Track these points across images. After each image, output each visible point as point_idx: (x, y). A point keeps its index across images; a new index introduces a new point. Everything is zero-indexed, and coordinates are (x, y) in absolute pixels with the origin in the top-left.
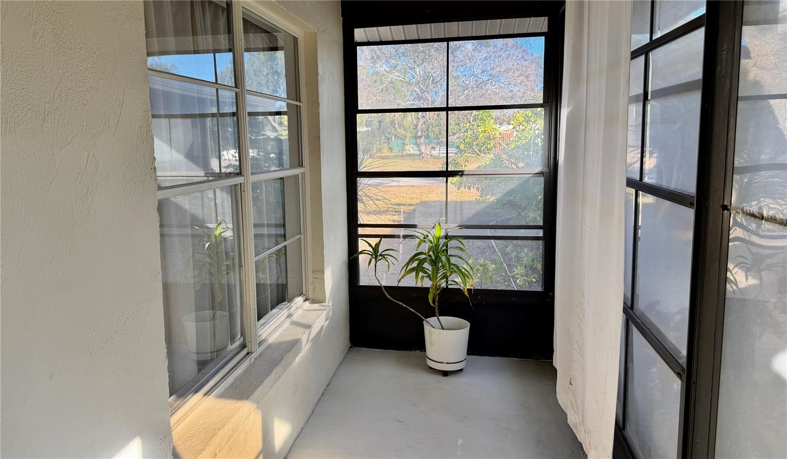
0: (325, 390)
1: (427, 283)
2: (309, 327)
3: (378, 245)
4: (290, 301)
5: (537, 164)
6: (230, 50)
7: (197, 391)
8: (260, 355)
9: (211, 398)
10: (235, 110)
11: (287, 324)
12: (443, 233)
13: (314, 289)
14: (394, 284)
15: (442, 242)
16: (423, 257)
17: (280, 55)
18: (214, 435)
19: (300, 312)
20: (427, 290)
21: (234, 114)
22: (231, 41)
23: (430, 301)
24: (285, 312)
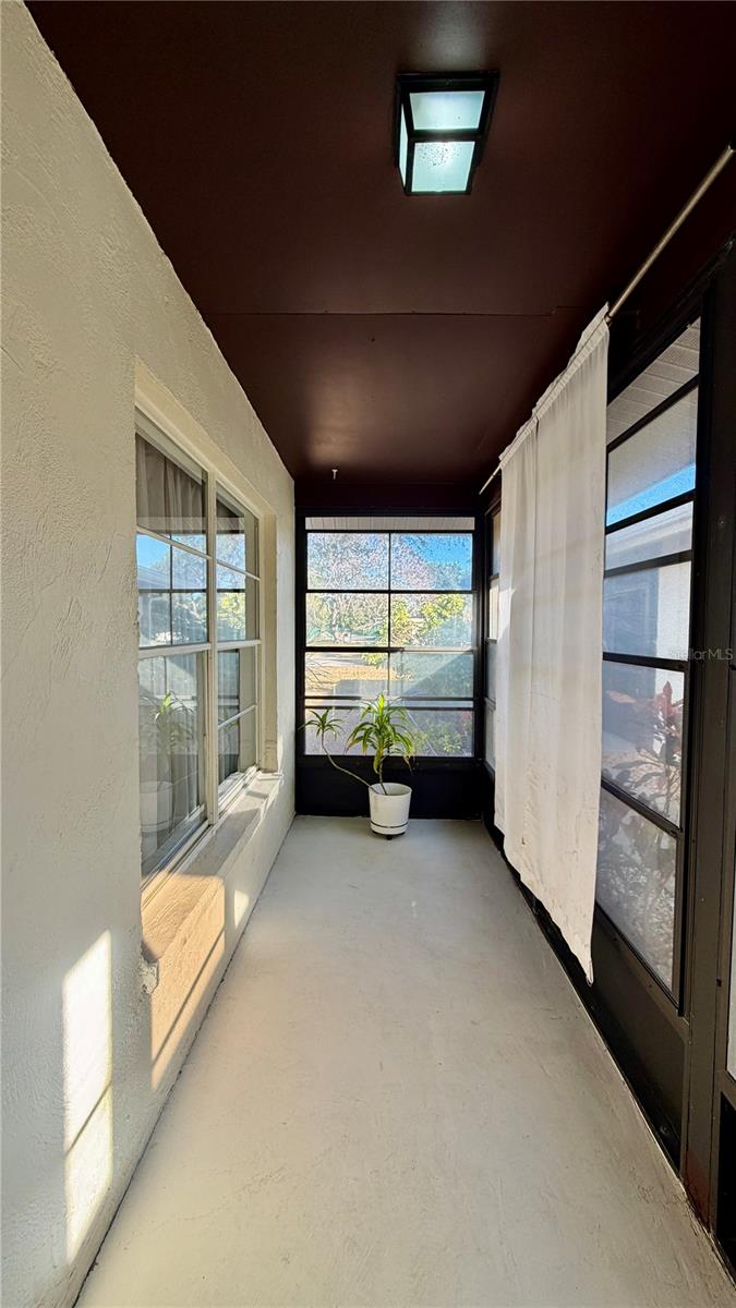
0: (276, 859)
1: (371, 752)
2: (265, 797)
3: (325, 716)
4: (244, 771)
5: (467, 643)
6: (203, 532)
7: (161, 868)
8: (221, 827)
9: (175, 875)
10: (205, 587)
11: (243, 795)
12: (385, 705)
13: (266, 759)
14: (341, 753)
15: (386, 712)
16: (367, 727)
17: (242, 537)
18: (184, 919)
19: (255, 781)
20: (371, 758)
21: (204, 591)
22: (206, 524)
23: (375, 768)
24: (241, 783)
